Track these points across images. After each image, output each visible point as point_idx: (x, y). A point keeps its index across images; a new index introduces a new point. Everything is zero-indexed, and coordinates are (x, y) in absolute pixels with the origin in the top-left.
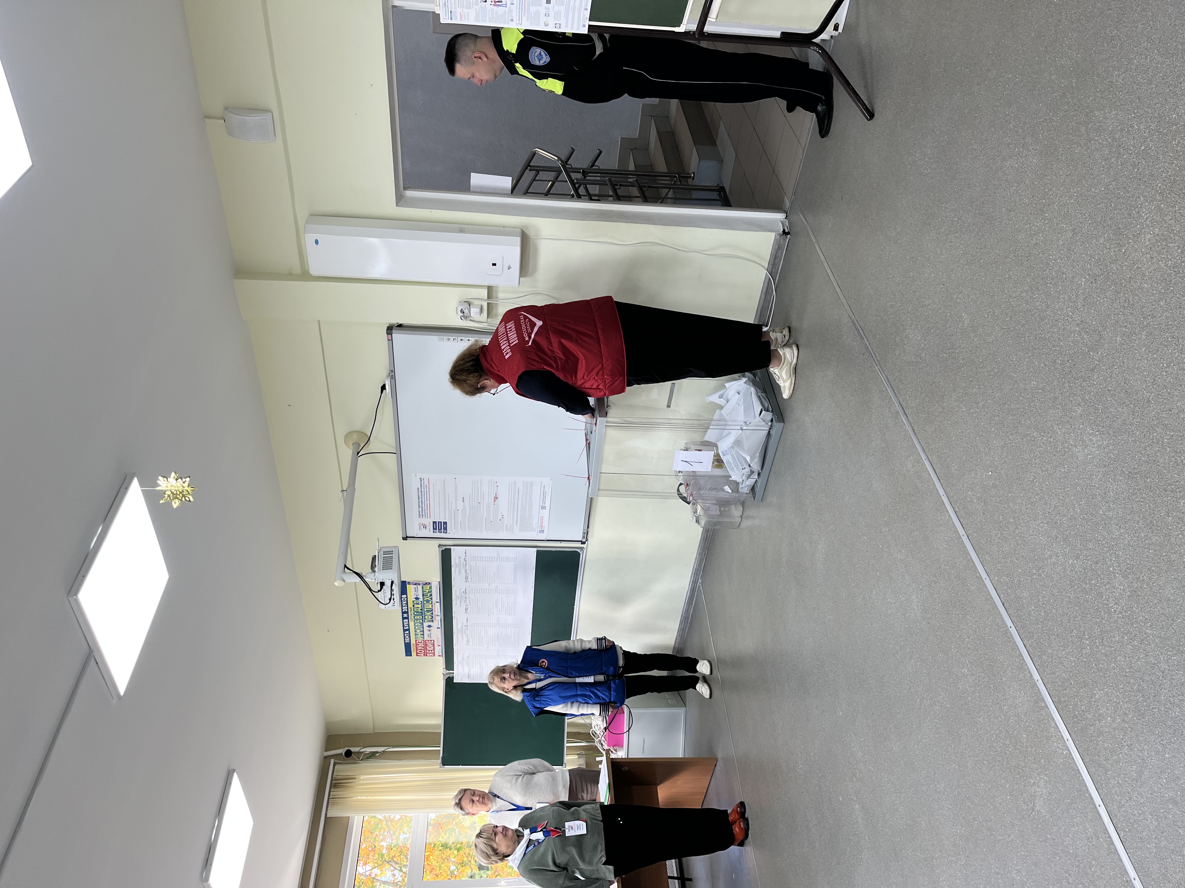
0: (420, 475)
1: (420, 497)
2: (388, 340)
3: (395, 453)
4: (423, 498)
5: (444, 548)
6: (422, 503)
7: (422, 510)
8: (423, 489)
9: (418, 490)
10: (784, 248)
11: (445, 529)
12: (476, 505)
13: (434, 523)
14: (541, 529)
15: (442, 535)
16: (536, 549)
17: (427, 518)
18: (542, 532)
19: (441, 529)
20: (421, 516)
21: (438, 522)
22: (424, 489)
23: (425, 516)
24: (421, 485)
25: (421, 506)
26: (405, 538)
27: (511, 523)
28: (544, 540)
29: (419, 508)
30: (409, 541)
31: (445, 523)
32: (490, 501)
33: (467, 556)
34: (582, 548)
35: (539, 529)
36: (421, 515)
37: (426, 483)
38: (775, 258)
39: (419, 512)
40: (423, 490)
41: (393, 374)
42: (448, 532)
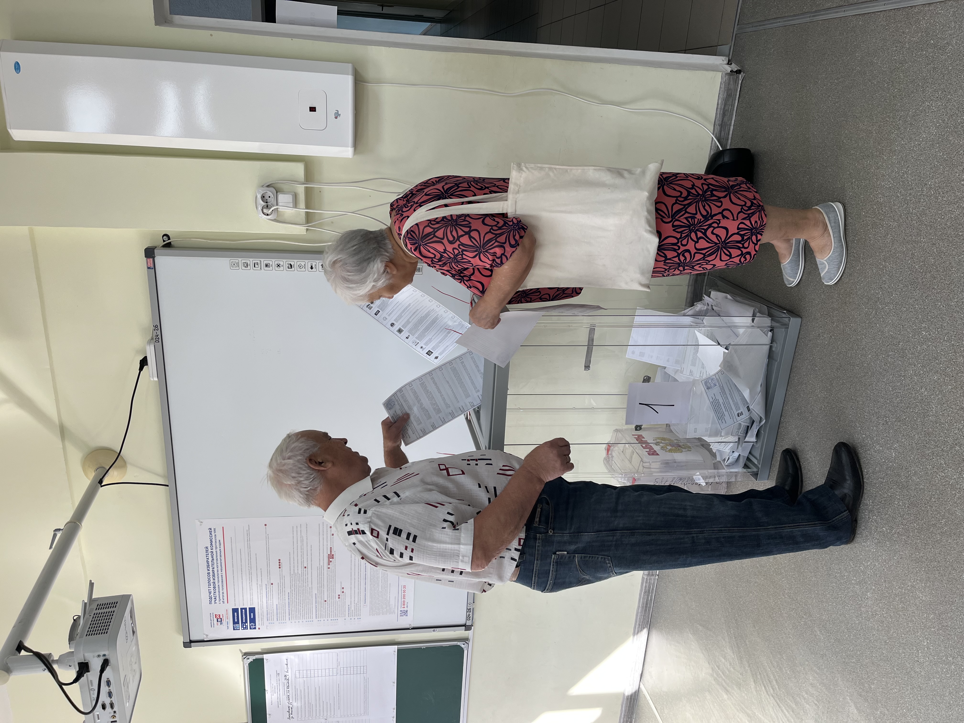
0: (209, 523)
1: (210, 563)
2: (149, 268)
3: (168, 486)
4: (215, 565)
5: (252, 658)
6: (214, 575)
7: (214, 587)
8: (214, 548)
9: (207, 551)
10: (736, 95)
11: (253, 621)
12: (300, 572)
13: (235, 611)
14: (402, 609)
15: (249, 633)
16: (396, 647)
17: (223, 602)
18: (405, 613)
19: (246, 622)
20: (213, 600)
21: (242, 609)
22: (216, 548)
23: (220, 600)
24: (211, 541)
25: (212, 581)
26: (188, 644)
27: (356, 602)
28: (409, 629)
29: (209, 585)
30: (195, 649)
31: (252, 610)
32: (322, 564)
33: (290, 671)
34: (465, 640)
35: (400, 609)
36: (213, 598)
37: (220, 537)
38: (724, 115)
39: (210, 593)
40: (214, 551)
41: (159, 333)
42: (257, 627)
